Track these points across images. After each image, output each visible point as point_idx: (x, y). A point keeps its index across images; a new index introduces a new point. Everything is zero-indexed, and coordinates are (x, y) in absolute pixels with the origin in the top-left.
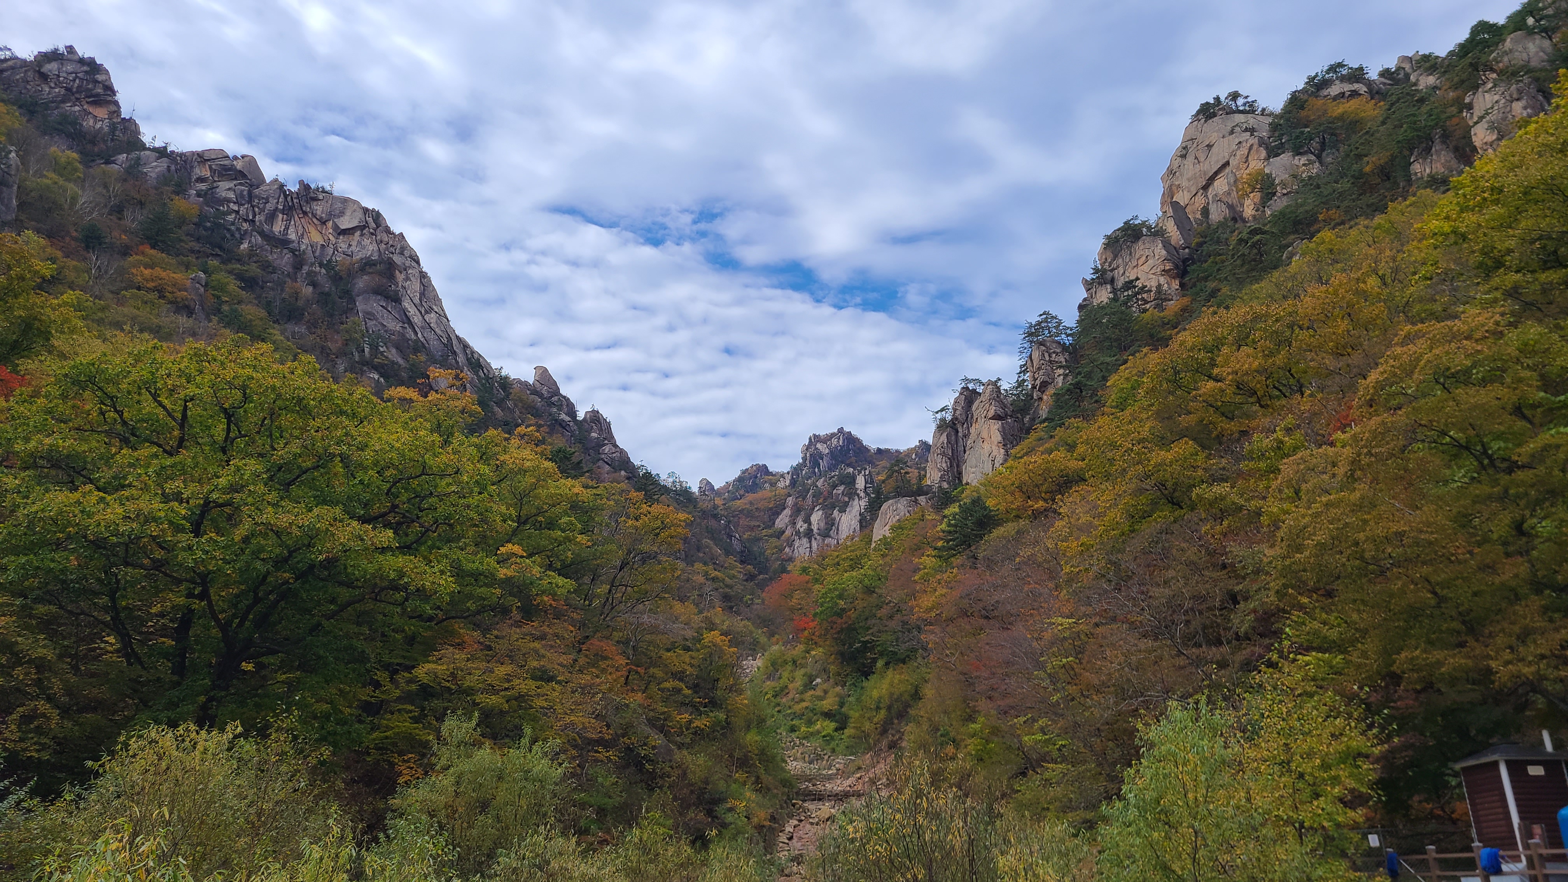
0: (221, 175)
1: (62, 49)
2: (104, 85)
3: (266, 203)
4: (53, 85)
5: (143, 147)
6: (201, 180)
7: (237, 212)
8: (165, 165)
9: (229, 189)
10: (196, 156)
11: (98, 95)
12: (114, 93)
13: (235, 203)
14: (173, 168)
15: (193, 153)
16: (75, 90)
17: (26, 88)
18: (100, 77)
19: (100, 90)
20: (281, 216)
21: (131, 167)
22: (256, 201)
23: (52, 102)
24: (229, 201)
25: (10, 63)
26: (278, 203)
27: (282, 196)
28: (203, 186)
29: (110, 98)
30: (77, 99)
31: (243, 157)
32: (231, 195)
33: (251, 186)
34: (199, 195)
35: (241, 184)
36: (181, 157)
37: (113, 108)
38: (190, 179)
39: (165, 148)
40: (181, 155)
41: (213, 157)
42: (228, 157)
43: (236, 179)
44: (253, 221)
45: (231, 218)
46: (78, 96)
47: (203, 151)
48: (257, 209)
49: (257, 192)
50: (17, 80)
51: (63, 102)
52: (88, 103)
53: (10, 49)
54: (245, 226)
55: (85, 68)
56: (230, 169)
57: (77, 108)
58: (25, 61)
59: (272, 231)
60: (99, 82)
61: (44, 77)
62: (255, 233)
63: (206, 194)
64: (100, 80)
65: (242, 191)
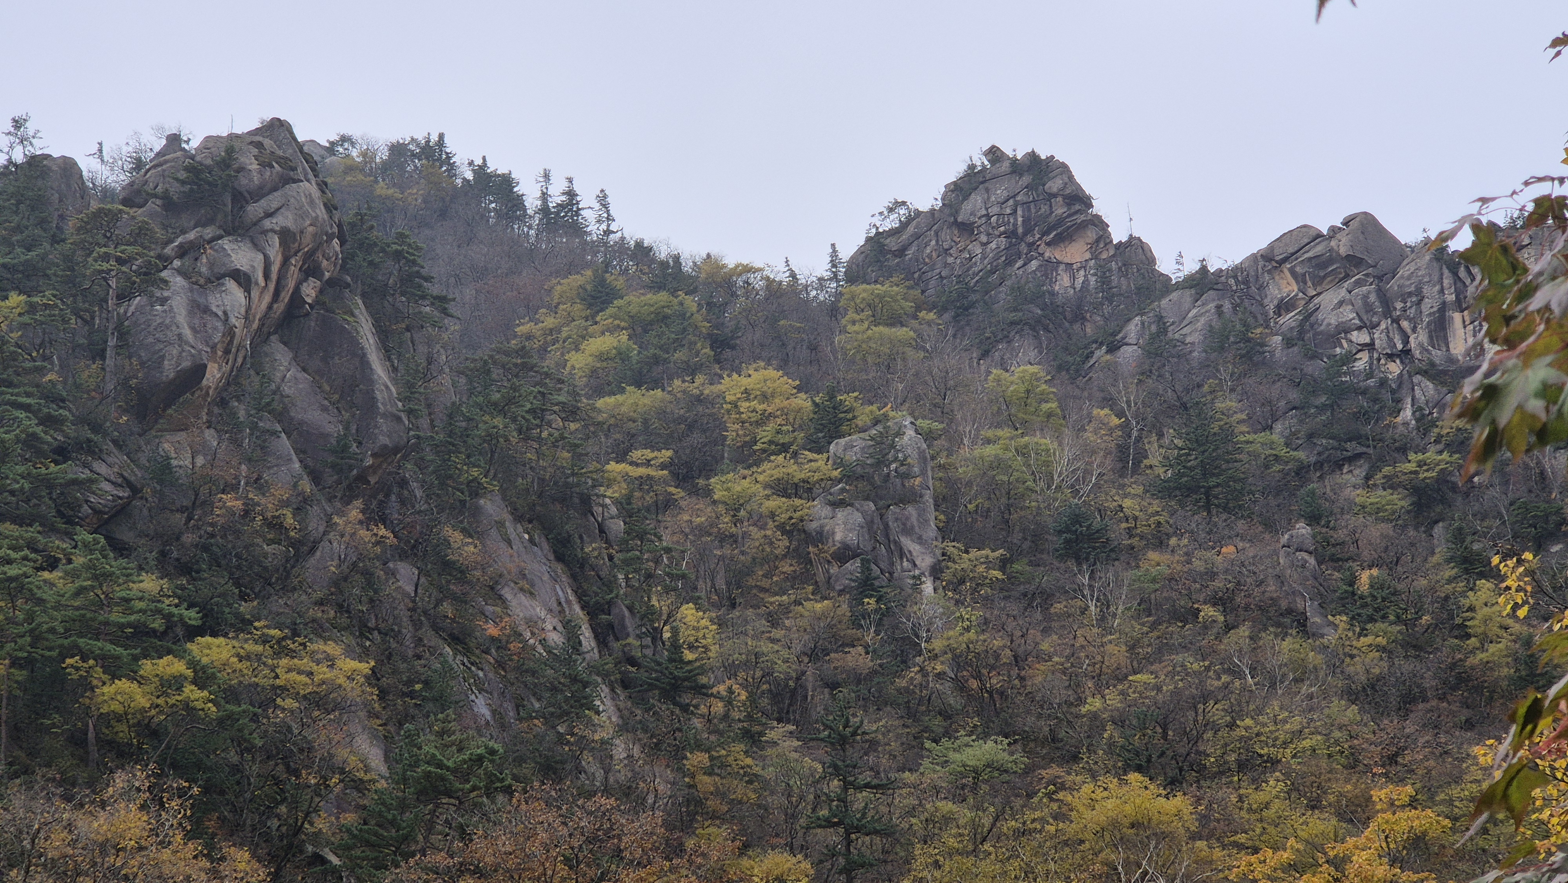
0: (1318, 281)
1: (980, 161)
2: (1065, 197)
3: (1419, 303)
4: (984, 238)
5: (1165, 285)
6: (1284, 306)
7: (1370, 346)
8: (1212, 306)
9: (1341, 303)
10: (1261, 263)
11: (1060, 221)
12: (1086, 201)
13: (1359, 328)
14: (1227, 306)
15: (1254, 258)
16: (1020, 230)
17: (946, 265)
18: (1054, 185)
19: (1060, 210)
20: (1457, 317)
21: (1154, 338)
22: (1399, 305)
23: (992, 272)
24: (1345, 329)
25: (911, 229)
26: (1442, 291)
27: (1446, 272)
28: (1289, 320)
29: (1083, 217)
30: (1030, 245)
31: (1346, 223)
32: (1348, 315)
33: (1380, 278)
34: (1288, 343)
35: (1358, 283)
36: (1235, 277)
37: (1091, 234)
38: (1265, 314)
39: (1204, 269)
40: (1236, 271)
41: (1291, 250)
42: (1319, 235)
43: (1347, 276)
44: (1406, 353)
45: (1362, 361)
46: (1030, 239)
47: (1271, 247)
48: (1405, 324)
49: (1393, 285)
50: (930, 256)
51: (1009, 263)
52: (1048, 244)
53: (904, 203)
54: (1395, 368)
55: (1026, 179)
56: (1331, 261)
57: (1034, 264)
58: (932, 211)
59: (1452, 360)
60: (1055, 196)
61: (967, 229)
62: (1417, 379)
63: (1302, 332)
64: (1055, 190)
65: (1365, 297)
